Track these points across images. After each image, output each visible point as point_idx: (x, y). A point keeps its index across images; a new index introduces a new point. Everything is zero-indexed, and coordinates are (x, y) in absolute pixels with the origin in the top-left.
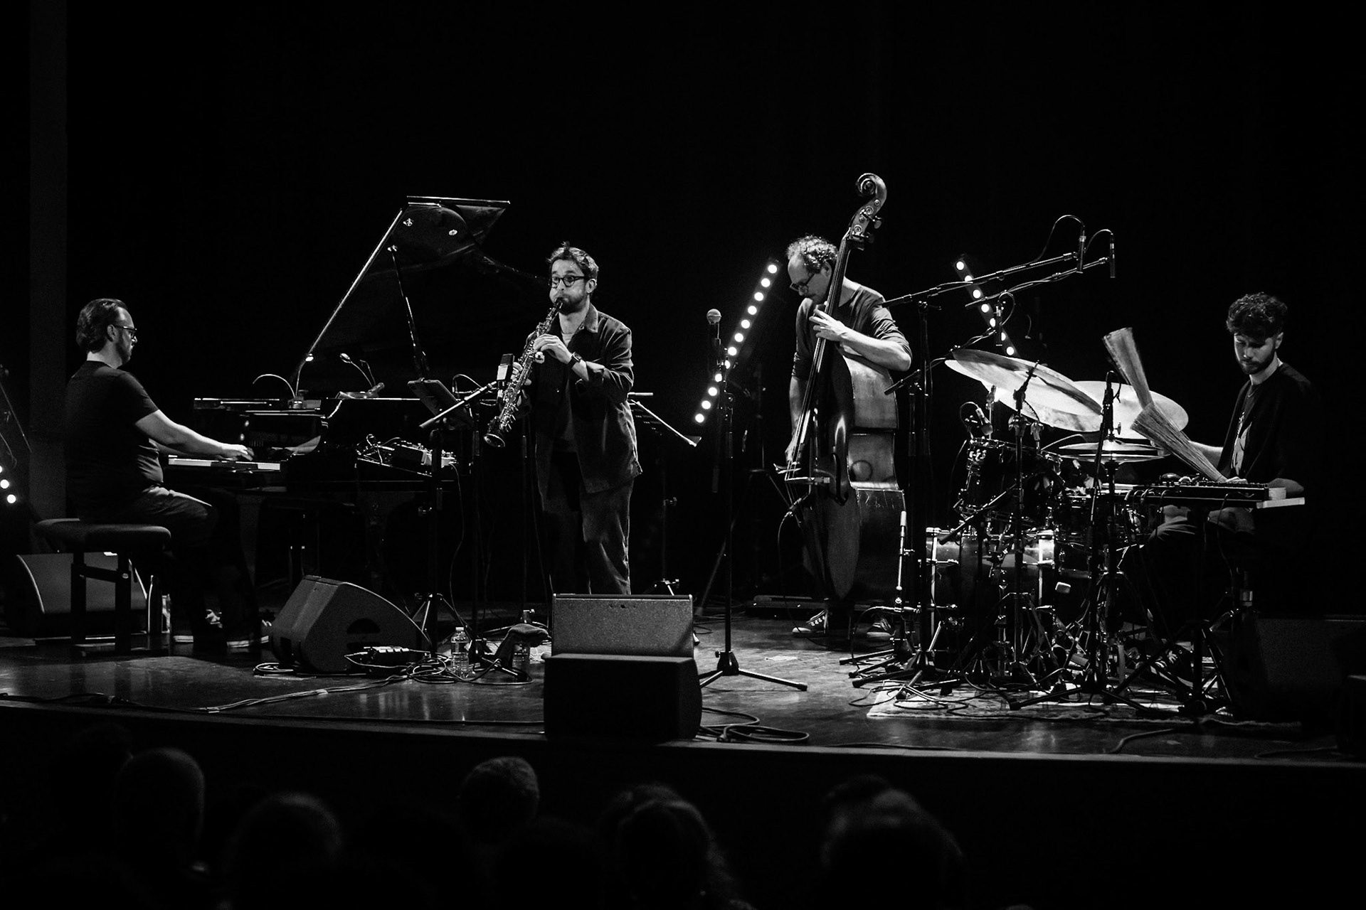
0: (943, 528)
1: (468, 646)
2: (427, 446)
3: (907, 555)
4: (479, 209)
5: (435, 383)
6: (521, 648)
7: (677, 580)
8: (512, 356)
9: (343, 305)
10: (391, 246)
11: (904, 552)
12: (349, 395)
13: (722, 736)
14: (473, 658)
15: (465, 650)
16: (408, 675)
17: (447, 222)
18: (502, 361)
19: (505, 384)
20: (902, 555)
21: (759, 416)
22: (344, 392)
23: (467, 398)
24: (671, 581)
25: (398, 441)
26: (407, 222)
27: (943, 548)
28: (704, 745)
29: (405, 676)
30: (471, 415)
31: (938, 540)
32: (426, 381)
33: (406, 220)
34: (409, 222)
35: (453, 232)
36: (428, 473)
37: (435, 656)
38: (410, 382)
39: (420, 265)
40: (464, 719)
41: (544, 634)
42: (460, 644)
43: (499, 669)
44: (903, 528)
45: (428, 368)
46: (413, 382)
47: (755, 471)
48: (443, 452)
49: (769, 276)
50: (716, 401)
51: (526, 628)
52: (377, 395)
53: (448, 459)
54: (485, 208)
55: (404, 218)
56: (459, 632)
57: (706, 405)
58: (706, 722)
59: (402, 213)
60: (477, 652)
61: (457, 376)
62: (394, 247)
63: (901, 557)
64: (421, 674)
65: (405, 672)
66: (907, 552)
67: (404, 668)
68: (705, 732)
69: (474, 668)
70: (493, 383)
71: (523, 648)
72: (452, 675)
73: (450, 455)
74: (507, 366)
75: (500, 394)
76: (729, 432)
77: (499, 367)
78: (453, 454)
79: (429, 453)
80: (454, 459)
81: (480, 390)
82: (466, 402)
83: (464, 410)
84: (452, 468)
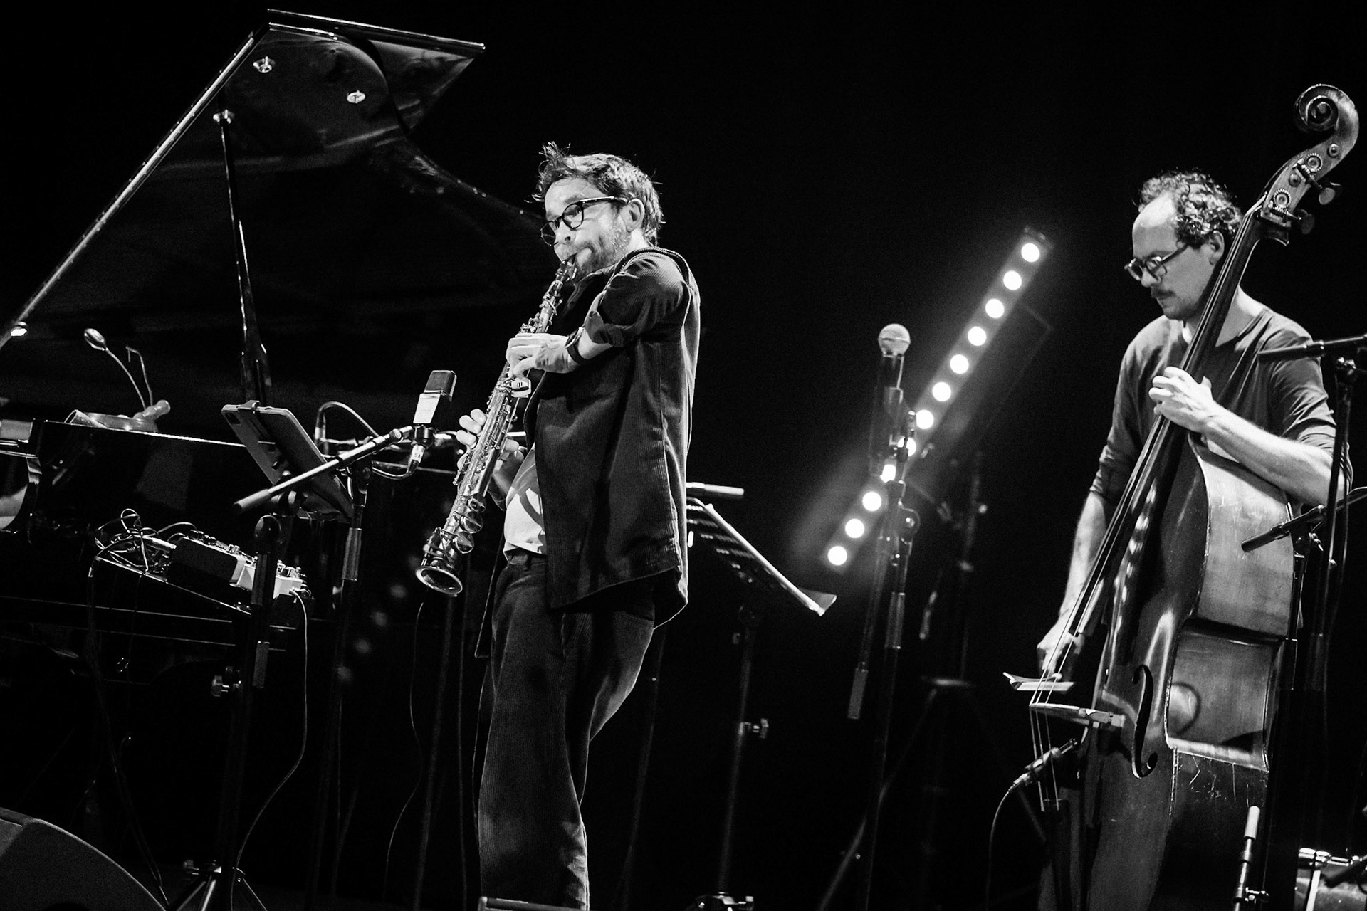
0: (1335, 853)
2: (248, 550)
3: (1251, 902)
4: (416, 52)
5: (284, 417)
7: (750, 899)
8: (453, 375)
9: (104, 227)
10: (220, 111)
11: (1245, 895)
12: (94, 419)
17: (346, 73)
18: (430, 383)
19: (431, 433)
20: (1241, 901)
21: (965, 566)
22: (80, 410)
23: (344, 455)
24: (736, 901)
25: (186, 530)
26: (261, 64)
27: (1333, 897)
30: (350, 492)
31: (1322, 876)
32: (262, 409)
33: (259, 57)
34: (265, 65)
35: (356, 97)
36: (243, 607)
38: (227, 407)
39: (277, 159)
44: (1249, 841)
45: (268, 382)
46: (233, 407)
47: (943, 682)
48: (280, 564)
49: (1022, 266)
50: (878, 522)
52: (155, 428)
53: (289, 582)
54: (431, 54)
55: (256, 55)
57: (855, 528)
59: (254, 44)
61: (328, 405)
62: (226, 114)
63: (1238, 905)
66: (1253, 895)
70: (404, 430)
73: (294, 572)
74: (439, 395)
75: (417, 453)
76: (898, 592)
77: (422, 395)
78: (301, 572)
79: (249, 563)
80: (302, 581)
81: (375, 440)
82: (342, 463)
83: (337, 479)
84: (295, 602)
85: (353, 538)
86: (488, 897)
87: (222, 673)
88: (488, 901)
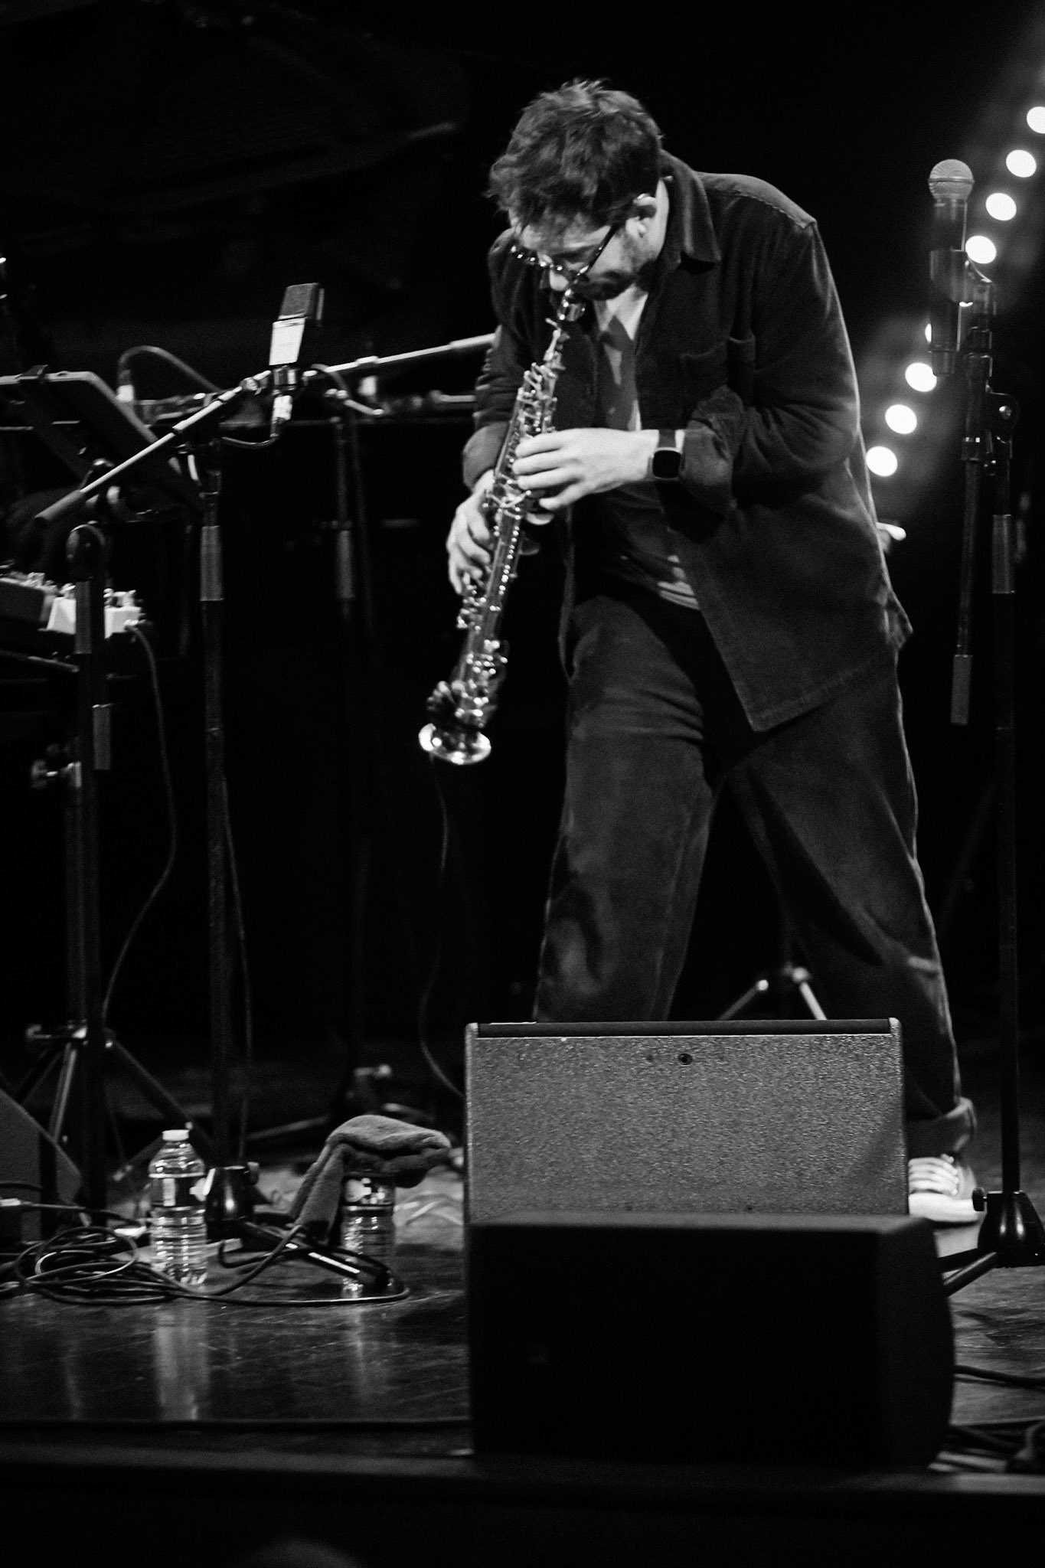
1: (202, 1189)
2: (58, 578)
5: (81, 382)
6: (368, 1191)
8: (317, 289)
13: (1024, 1454)
14: (218, 1226)
15: (193, 1201)
16: (22, 1283)
18: (286, 305)
19: (299, 375)
23: (180, 426)
28: (967, 1482)
29: (13, 1285)
30: (194, 475)
32: (53, 377)
36: (62, 659)
37: (100, 1220)
40: (193, 1415)
41: (435, 1146)
42: (178, 1181)
43: (301, 1255)
48: (108, 593)
51: (382, 1128)
53: (122, 613)
56: (175, 1144)
58: (964, 1411)
60: (230, 1204)
61: (135, 350)
64: (60, 1275)
65: (10, 1270)
67: (13, 1258)
68: (964, 1440)
69: (221, 1259)
70: (259, 377)
71: (375, 1191)
72: (156, 1275)
73: (126, 597)
74: (302, 321)
75: (282, 407)
76: (1001, 513)
77: (276, 324)
78: (136, 597)
79: (61, 596)
80: (138, 609)
81: (221, 397)
82: (180, 437)
83: (174, 462)
84: (134, 640)
85: (210, 538)
86: (479, 1022)
87: (41, 755)
88: (479, 1029)
